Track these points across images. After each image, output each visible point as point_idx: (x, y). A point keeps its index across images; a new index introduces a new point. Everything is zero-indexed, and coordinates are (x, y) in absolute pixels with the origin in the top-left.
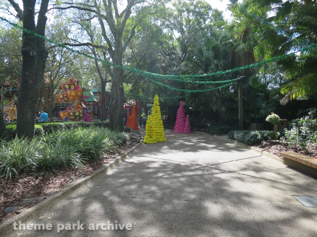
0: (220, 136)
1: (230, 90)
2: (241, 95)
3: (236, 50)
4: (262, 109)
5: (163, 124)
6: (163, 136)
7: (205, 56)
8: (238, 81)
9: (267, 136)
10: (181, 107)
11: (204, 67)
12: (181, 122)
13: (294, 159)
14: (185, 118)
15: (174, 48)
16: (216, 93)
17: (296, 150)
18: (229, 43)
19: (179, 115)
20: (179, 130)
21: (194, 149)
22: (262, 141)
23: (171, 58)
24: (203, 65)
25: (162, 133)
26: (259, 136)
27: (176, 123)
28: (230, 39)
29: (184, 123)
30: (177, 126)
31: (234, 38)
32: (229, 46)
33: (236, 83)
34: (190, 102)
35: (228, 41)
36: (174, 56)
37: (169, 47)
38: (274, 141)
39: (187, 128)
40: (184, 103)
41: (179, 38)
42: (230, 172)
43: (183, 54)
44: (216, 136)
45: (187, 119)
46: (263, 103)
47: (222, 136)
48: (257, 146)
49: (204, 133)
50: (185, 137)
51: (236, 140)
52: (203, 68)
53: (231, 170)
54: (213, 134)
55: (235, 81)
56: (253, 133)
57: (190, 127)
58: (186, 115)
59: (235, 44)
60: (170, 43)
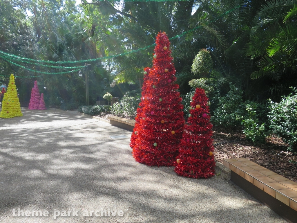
0: (71, 111)
1: (79, 74)
2: (87, 79)
3: (85, 41)
4: (104, 90)
5: (19, 101)
6: (20, 112)
7: (59, 42)
8: (86, 68)
9: (105, 109)
10: (35, 86)
11: (58, 51)
12: (36, 100)
13: (116, 120)
14: (39, 97)
15: (27, 27)
16: (69, 75)
17: (119, 116)
18: (80, 34)
19: (34, 93)
20: (34, 107)
21: (49, 120)
22: (101, 112)
23: (24, 38)
24: (57, 49)
25: (19, 108)
26: (99, 109)
27: (30, 101)
28: (81, 31)
29: (39, 101)
30: (31, 103)
31: (84, 30)
32: (79, 37)
33: (84, 69)
34: (44, 82)
35: (79, 33)
36: (27, 36)
37: (21, 26)
38: (109, 112)
39: (42, 105)
40: (38, 83)
41: (33, 19)
42: (76, 130)
43: (37, 36)
44: (68, 111)
45: (42, 97)
46: (105, 85)
47: (74, 111)
48: (97, 116)
49: (58, 109)
50: (40, 112)
51: (84, 112)
52: (57, 53)
53: (77, 129)
54: (66, 110)
55: (83, 68)
56: (95, 107)
57: (45, 104)
58: (40, 94)
59: (85, 36)
60: (23, 21)
